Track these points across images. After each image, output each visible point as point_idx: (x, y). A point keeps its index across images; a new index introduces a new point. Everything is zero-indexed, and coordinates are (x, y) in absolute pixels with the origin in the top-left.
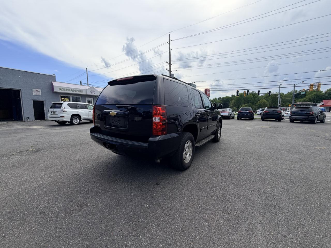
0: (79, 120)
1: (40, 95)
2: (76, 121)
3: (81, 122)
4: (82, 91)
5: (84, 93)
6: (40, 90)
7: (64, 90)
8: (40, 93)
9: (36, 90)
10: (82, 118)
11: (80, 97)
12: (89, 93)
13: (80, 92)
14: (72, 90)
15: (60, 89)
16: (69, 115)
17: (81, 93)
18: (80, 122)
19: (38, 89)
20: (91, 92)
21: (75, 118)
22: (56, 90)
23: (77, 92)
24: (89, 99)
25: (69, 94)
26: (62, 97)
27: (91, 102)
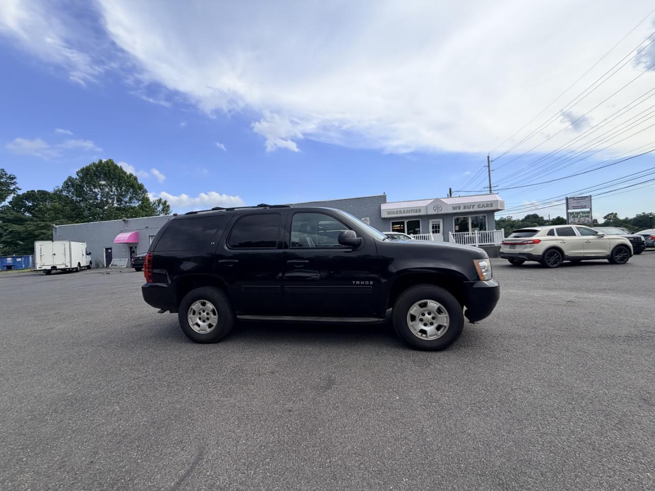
4: (420, 210)
5: (421, 213)
6: (368, 219)
7: (394, 213)
8: (369, 222)
9: (364, 218)
11: (419, 221)
12: (431, 212)
13: (416, 212)
14: (404, 212)
15: (389, 213)
17: (419, 214)
19: (366, 218)
20: (435, 209)
22: (384, 215)
23: (412, 213)
24: (436, 221)
25: (402, 218)
26: (394, 224)
27: (439, 227)
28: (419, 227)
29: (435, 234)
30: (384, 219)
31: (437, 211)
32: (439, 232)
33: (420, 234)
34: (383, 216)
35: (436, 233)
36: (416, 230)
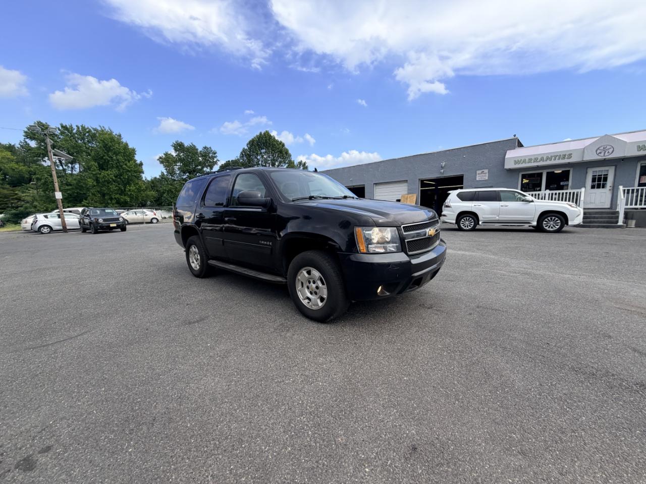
0: (473, 223)
1: (487, 178)
2: (467, 223)
3: (478, 227)
4: (570, 155)
5: (574, 159)
6: (486, 171)
7: (524, 161)
8: (487, 175)
9: (481, 171)
10: (480, 218)
11: (568, 171)
12: (591, 157)
13: (564, 158)
14: (542, 159)
15: (516, 162)
16: (454, 212)
17: (566, 161)
18: (475, 226)
19: (484, 170)
20: (598, 151)
21: (465, 218)
22: (509, 165)
23: (555, 159)
24: (599, 171)
25: (538, 168)
26: (524, 177)
27: (605, 179)
28: (568, 180)
29: (596, 190)
30: (511, 171)
31: (602, 154)
32: (603, 187)
33: (567, 189)
34: (507, 166)
35: (599, 187)
36: (562, 183)
